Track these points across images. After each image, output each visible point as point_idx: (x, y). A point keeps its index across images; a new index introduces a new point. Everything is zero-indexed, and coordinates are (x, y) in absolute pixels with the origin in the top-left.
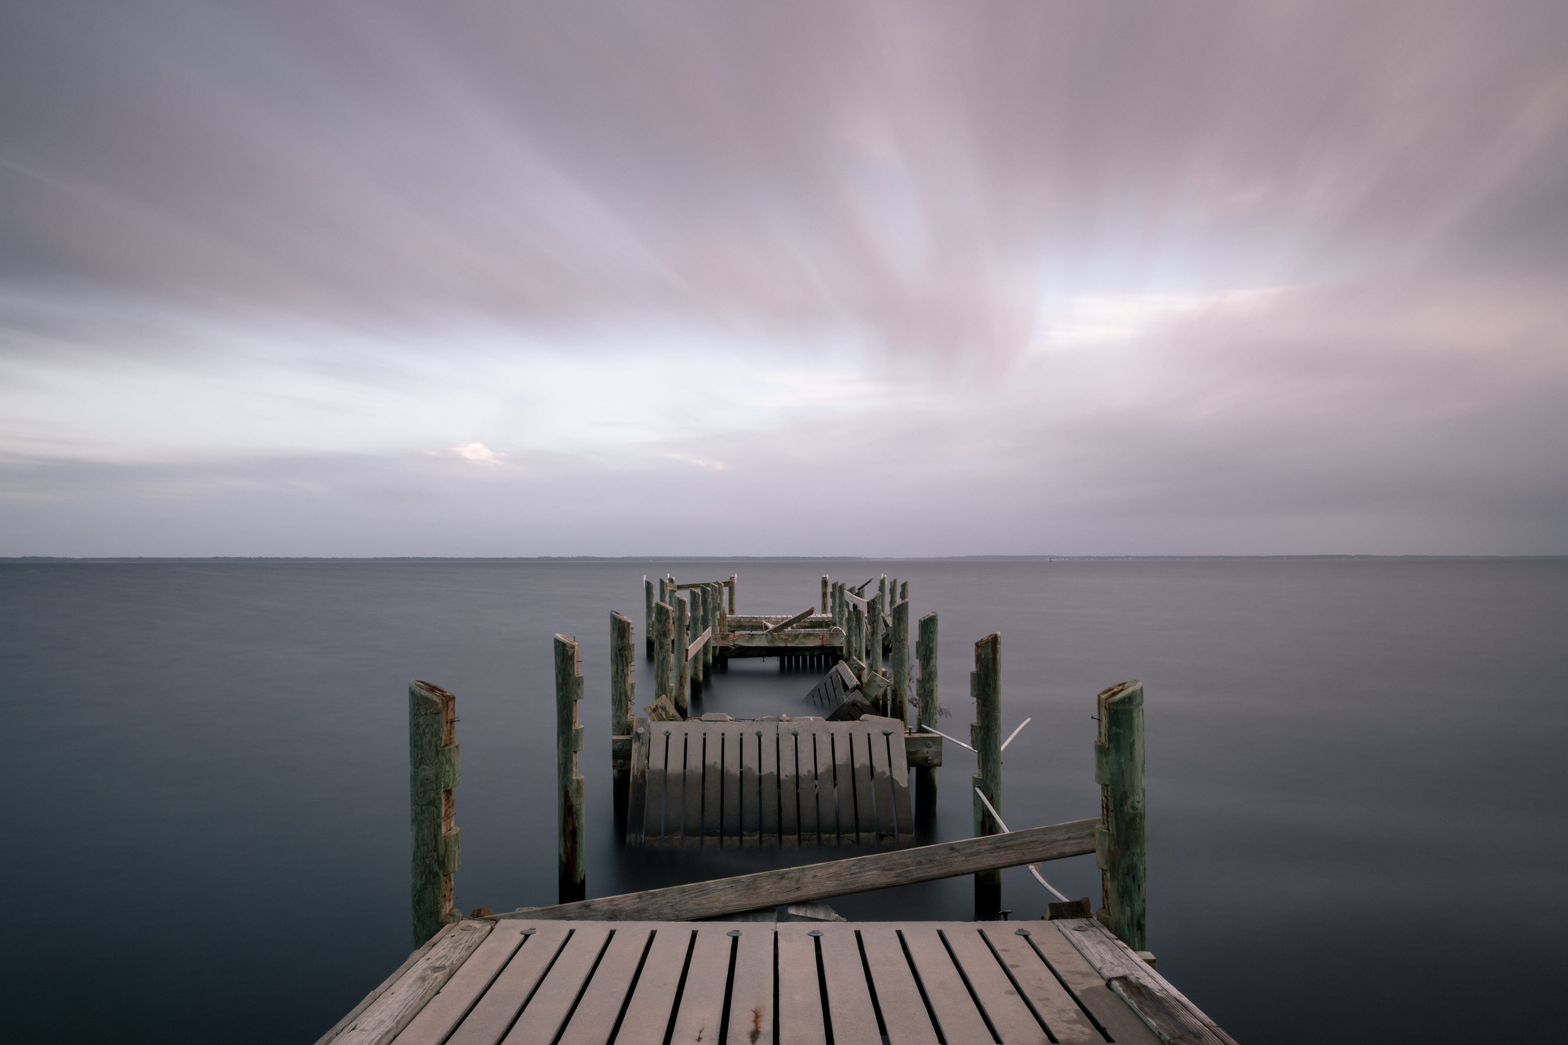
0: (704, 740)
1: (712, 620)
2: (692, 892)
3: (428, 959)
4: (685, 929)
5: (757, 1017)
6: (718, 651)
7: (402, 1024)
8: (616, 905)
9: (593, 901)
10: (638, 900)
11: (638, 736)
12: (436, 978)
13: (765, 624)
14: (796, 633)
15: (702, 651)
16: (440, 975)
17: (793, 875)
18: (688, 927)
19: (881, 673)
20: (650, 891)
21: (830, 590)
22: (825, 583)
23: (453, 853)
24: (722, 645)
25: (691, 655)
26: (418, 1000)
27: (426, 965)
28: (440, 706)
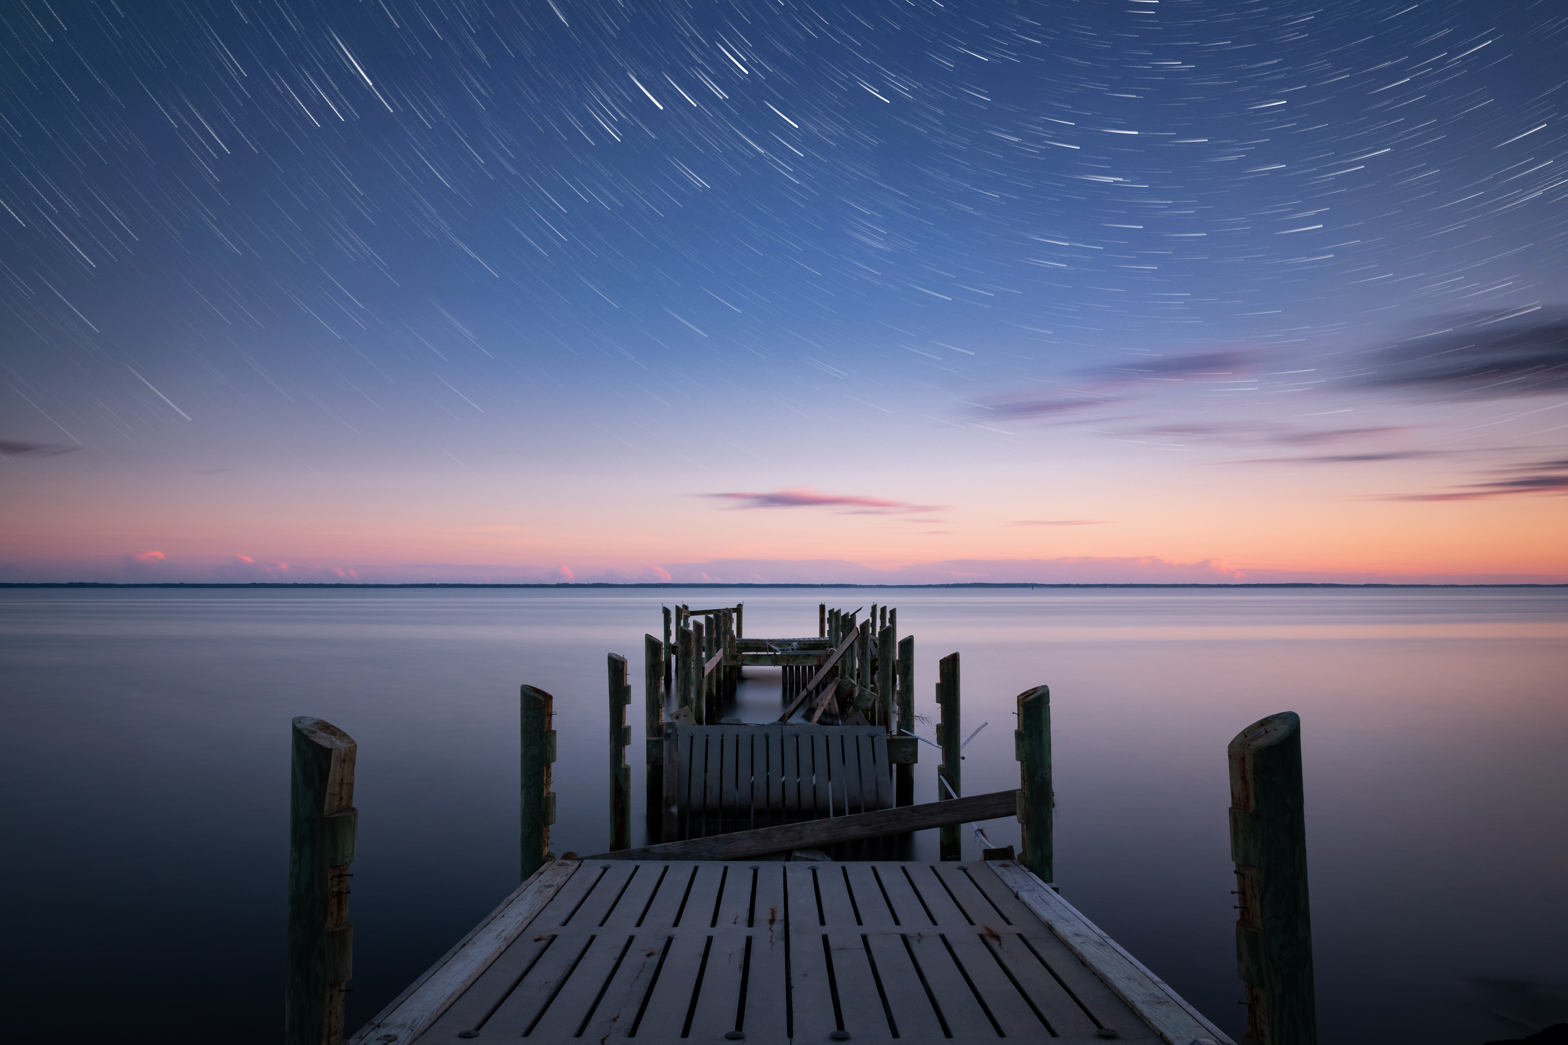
0: (722, 741)
1: (723, 642)
2: (723, 840)
3: (540, 881)
4: (718, 867)
5: (773, 912)
6: (728, 670)
7: (534, 916)
8: (668, 850)
9: (651, 847)
10: (683, 846)
11: (668, 736)
12: (549, 891)
13: (769, 645)
14: (797, 654)
15: (715, 669)
16: (552, 891)
17: (797, 828)
18: (720, 865)
19: (870, 688)
20: (692, 840)
21: (827, 615)
22: (822, 608)
23: (552, 810)
24: (731, 665)
25: (707, 672)
26: (540, 902)
27: (539, 884)
28: (544, 703)
